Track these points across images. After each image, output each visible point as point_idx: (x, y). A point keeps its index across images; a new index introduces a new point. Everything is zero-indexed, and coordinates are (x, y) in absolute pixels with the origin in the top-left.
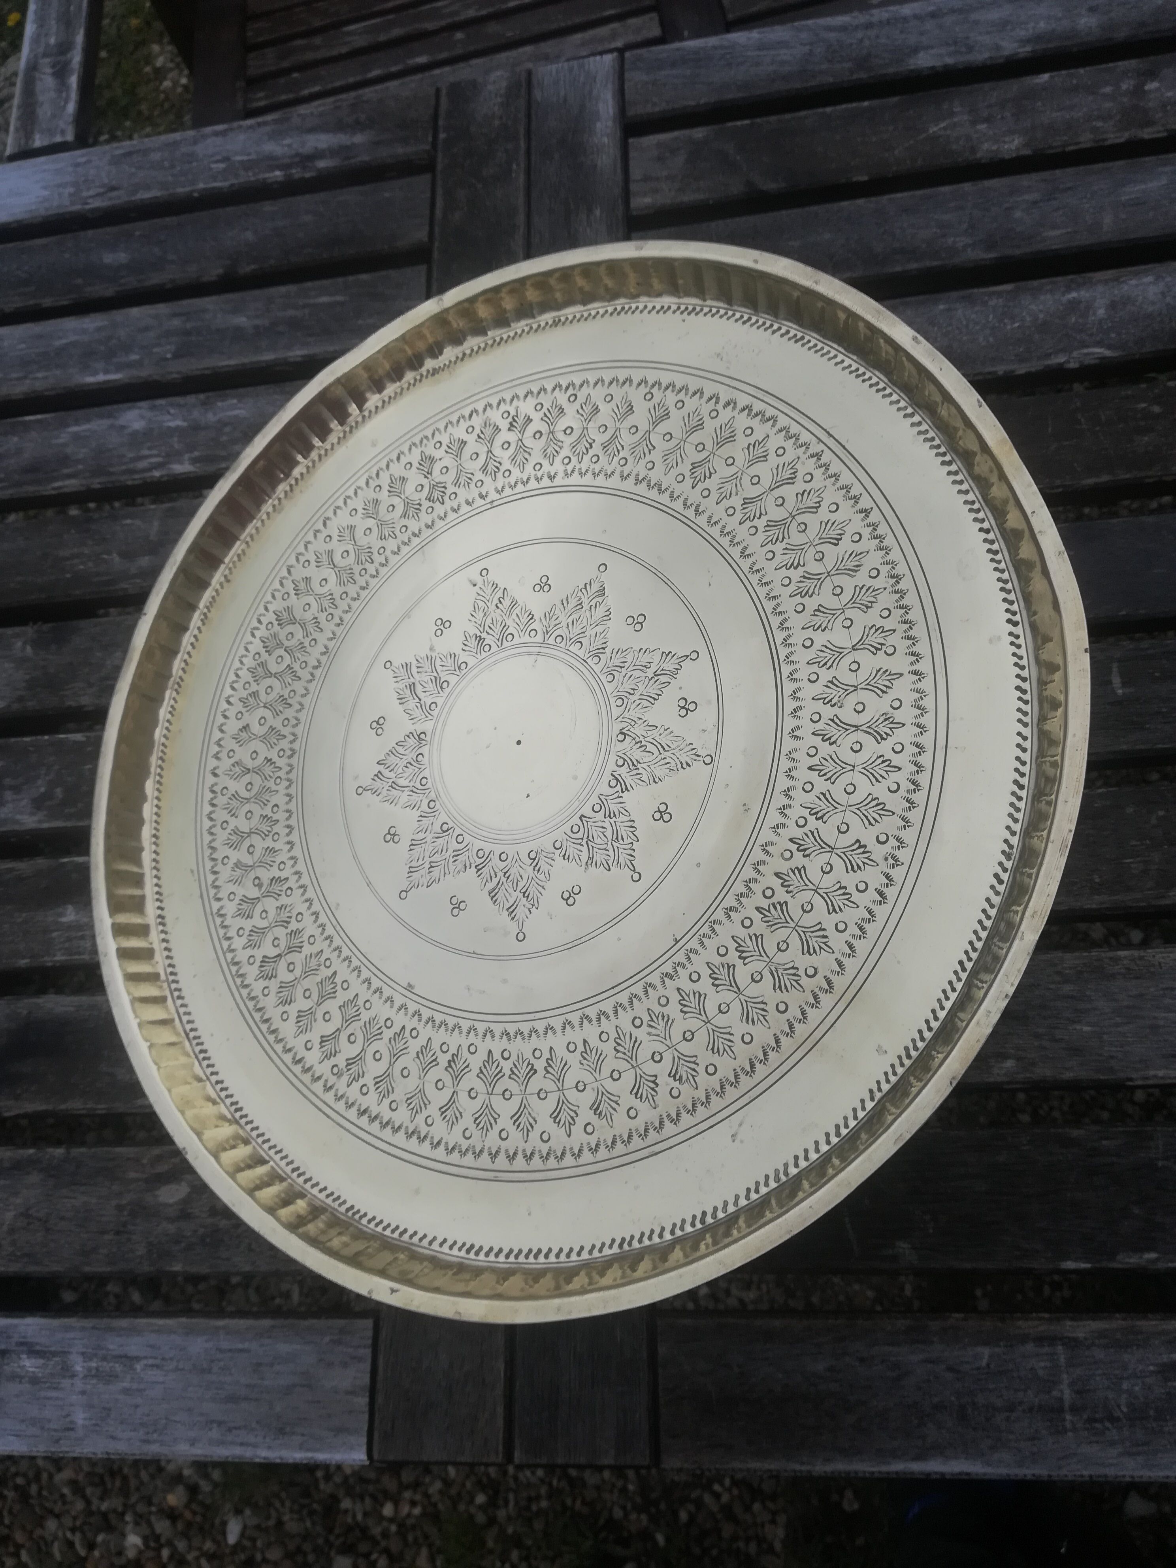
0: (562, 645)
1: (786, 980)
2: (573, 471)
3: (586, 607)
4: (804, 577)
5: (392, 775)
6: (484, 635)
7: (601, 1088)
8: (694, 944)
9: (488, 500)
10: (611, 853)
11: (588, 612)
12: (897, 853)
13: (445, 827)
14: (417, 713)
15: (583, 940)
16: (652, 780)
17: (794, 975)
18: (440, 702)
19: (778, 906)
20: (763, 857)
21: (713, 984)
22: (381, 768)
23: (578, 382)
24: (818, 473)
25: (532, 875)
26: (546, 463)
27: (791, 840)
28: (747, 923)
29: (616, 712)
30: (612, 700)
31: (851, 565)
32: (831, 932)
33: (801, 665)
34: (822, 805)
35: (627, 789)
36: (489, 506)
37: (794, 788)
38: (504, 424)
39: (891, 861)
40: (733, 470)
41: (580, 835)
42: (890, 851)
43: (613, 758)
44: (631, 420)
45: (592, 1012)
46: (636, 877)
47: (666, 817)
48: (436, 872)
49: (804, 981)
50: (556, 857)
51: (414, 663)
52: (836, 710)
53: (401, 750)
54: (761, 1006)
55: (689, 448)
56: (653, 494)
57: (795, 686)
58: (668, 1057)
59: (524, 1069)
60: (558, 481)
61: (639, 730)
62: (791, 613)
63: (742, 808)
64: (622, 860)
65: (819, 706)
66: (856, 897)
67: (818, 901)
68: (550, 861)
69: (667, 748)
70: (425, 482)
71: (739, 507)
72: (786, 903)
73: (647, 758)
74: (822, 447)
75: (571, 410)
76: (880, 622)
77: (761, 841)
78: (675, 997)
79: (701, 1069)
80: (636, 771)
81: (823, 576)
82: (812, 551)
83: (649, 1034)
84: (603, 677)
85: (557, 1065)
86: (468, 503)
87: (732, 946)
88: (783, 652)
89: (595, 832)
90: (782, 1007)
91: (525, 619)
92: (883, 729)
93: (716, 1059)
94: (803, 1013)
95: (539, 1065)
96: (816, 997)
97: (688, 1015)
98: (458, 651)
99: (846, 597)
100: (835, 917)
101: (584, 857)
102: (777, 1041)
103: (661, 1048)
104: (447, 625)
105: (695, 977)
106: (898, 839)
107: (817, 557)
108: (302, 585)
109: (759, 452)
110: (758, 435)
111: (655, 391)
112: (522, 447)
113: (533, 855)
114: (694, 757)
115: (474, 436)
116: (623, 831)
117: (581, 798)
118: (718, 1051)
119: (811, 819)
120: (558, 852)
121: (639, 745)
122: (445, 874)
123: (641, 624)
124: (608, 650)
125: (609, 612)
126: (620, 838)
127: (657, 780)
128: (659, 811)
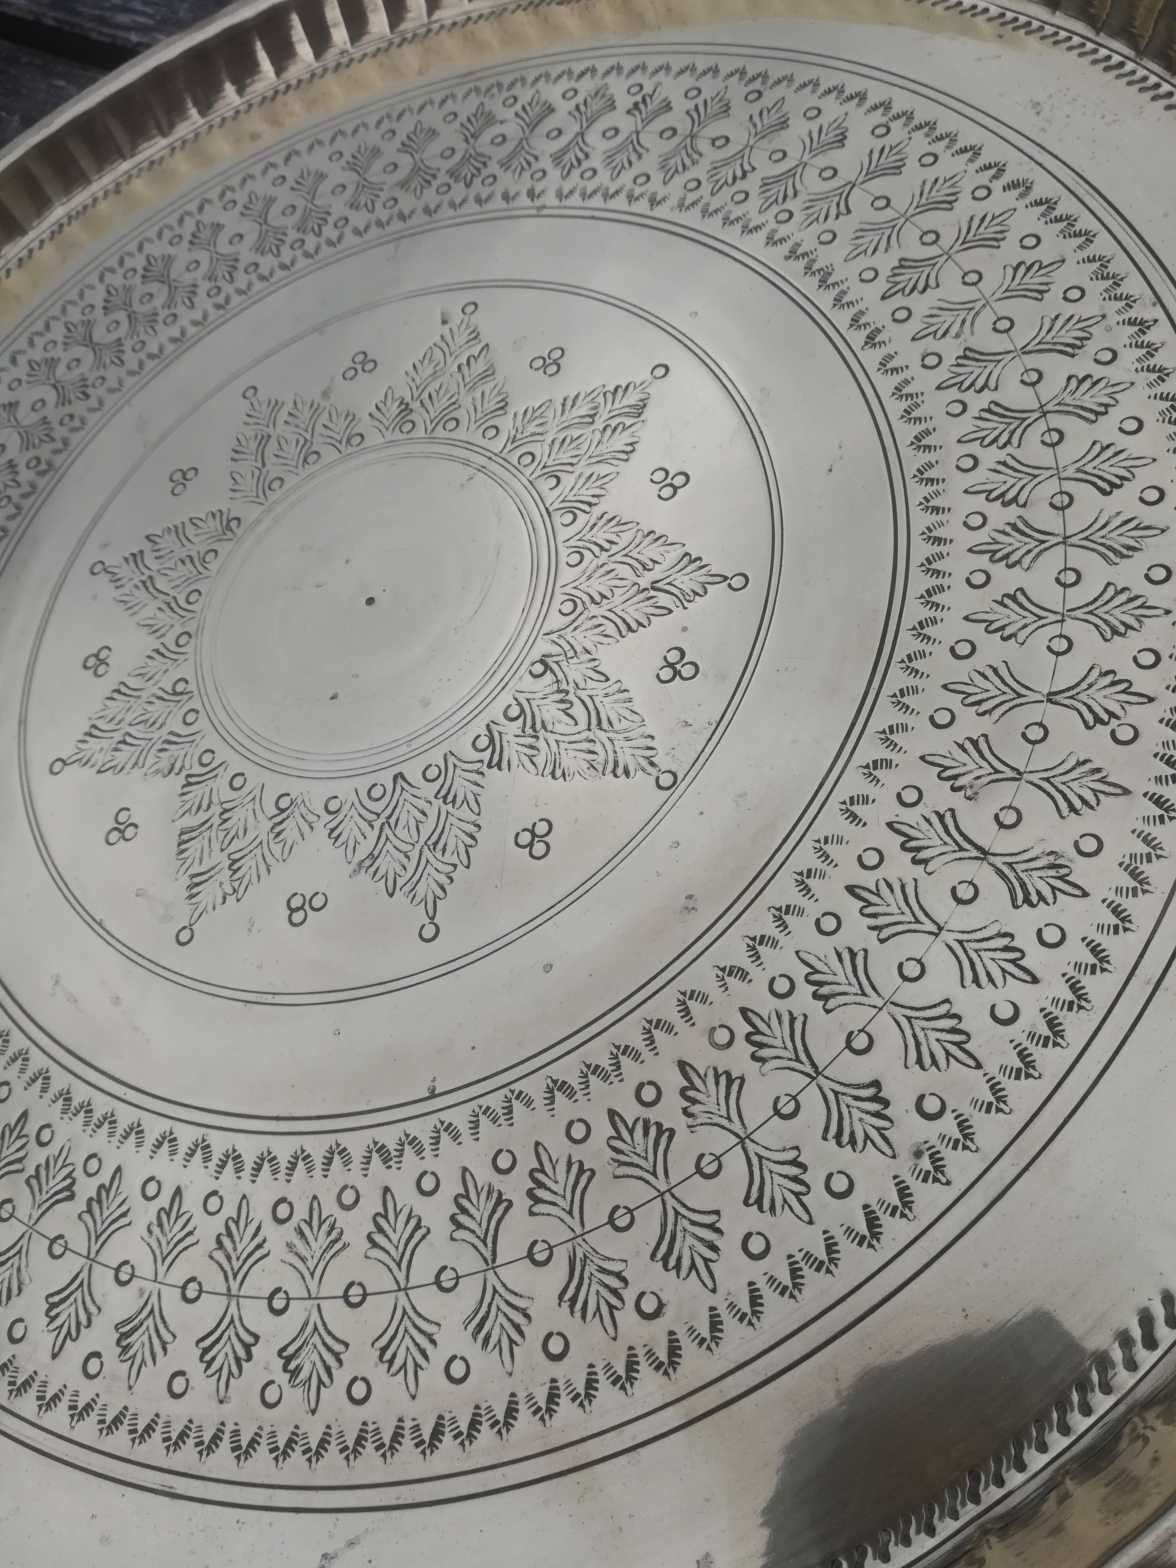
0: (527, 471)
1: (592, 1293)
2: (693, 204)
3: (599, 425)
4: (1014, 527)
5: (154, 566)
6: (415, 405)
7: (154, 1300)
8: (460, 1118)
9: (538, 203)
10: (411, 867)
11: (598, 435)
12: (947, 1153)
13: (180, 687)
14: (248, 484)
15: (278, 999)
16: (549, 768)
17: (614, 1292)
18: (290, 480)
19: (653, 1131)
20: (673, 1016)
21: (453, 1218)
22: (147, 546)
23: (774, 75)
24: (1129, 357)
25: (263, 837)
26: (657, 177)
27: (744, 1011)
28: (578, 1131)
29: (555, 621)
30: (559, 598)
31: (1117, 541)
32: (730, 1244)
33: (932, 687)
34: (841, 973)
35: (499, 766)
36: (534, 212)
37: (801, 912)
38: (624, 101)
39: (926, 1164)
40: (971, 293)
41: (377, 807)
42: (934, 1141)
43: (506, 698)
44: (835, 157)
45: (219, 1143)
46: (429, 932)
47: (539, 848)
48: (125, 755)
49: (627, 1317)
50: (319, 826)
51: (289, 407)
52: (957, 800)
53: (190, 531)
54: (518, 1318)
55: (910, 234)
56: (809, 286)
57: (898, 718)
58: (297, 1312)
59: (57, 1182)
60: (661, 211)
61: (575, 671)
62: (957, 583)
63: (682, 902)
64: (421, 889)
65: (928, 778)
66: (817, 1198)
67: (735, 1163)
68: (305, 827)
69: (605, 725)
70: (461, 147)
71: (949, 359)
72: (672, 1132)
73: (564, 725)
74: (1159, 313)
75: (741, 111)
76: (1127, 671)
77: (685, 983)
78: (371, 1204)
79: (342, 1377)
80: (530, 741)
81: (1053, 540)
82: (1053, 486)
83: (290, 1246)
84: (564, 552)
85: (111, 1208)
86: (506, 197)
87: (527, 1162)
88: (907, 644)
89: (406, 815)
90: (556, 1346)
91: (491, 405)
92: (1037, 883)
93: (378, 1374)
94: (591, 1384)
95: (86, 1188)
96: (631, 1365)
97: (376, 1253)
98: (362, 415)
99: (1078, 596)
100: (753, 1219)
101: (363, 850)
102: (511, 1412)
103: (296, 1289)
104: (370, 366)
105: (428, 1184)
106: (963, 1125)
107: (1057, 501)
108: (206, 233)
109: (1034, 280)
110: (1046, 253)
111: (896, 126)
112: (635, 145)
113: (284, 803)
114: (645, 763)
115: (571, 105)
116: (453, 838)
117: (415, 744)
118: (391, 1362)
119: (805, 991)
120: (327, 818)
121: (561, 696)
122: (136, 764)
123: (675, 489)
124: (597, 511)
125: (632, 448)
126: (440, 846)
127: (558, 773)
128: (532, 832)
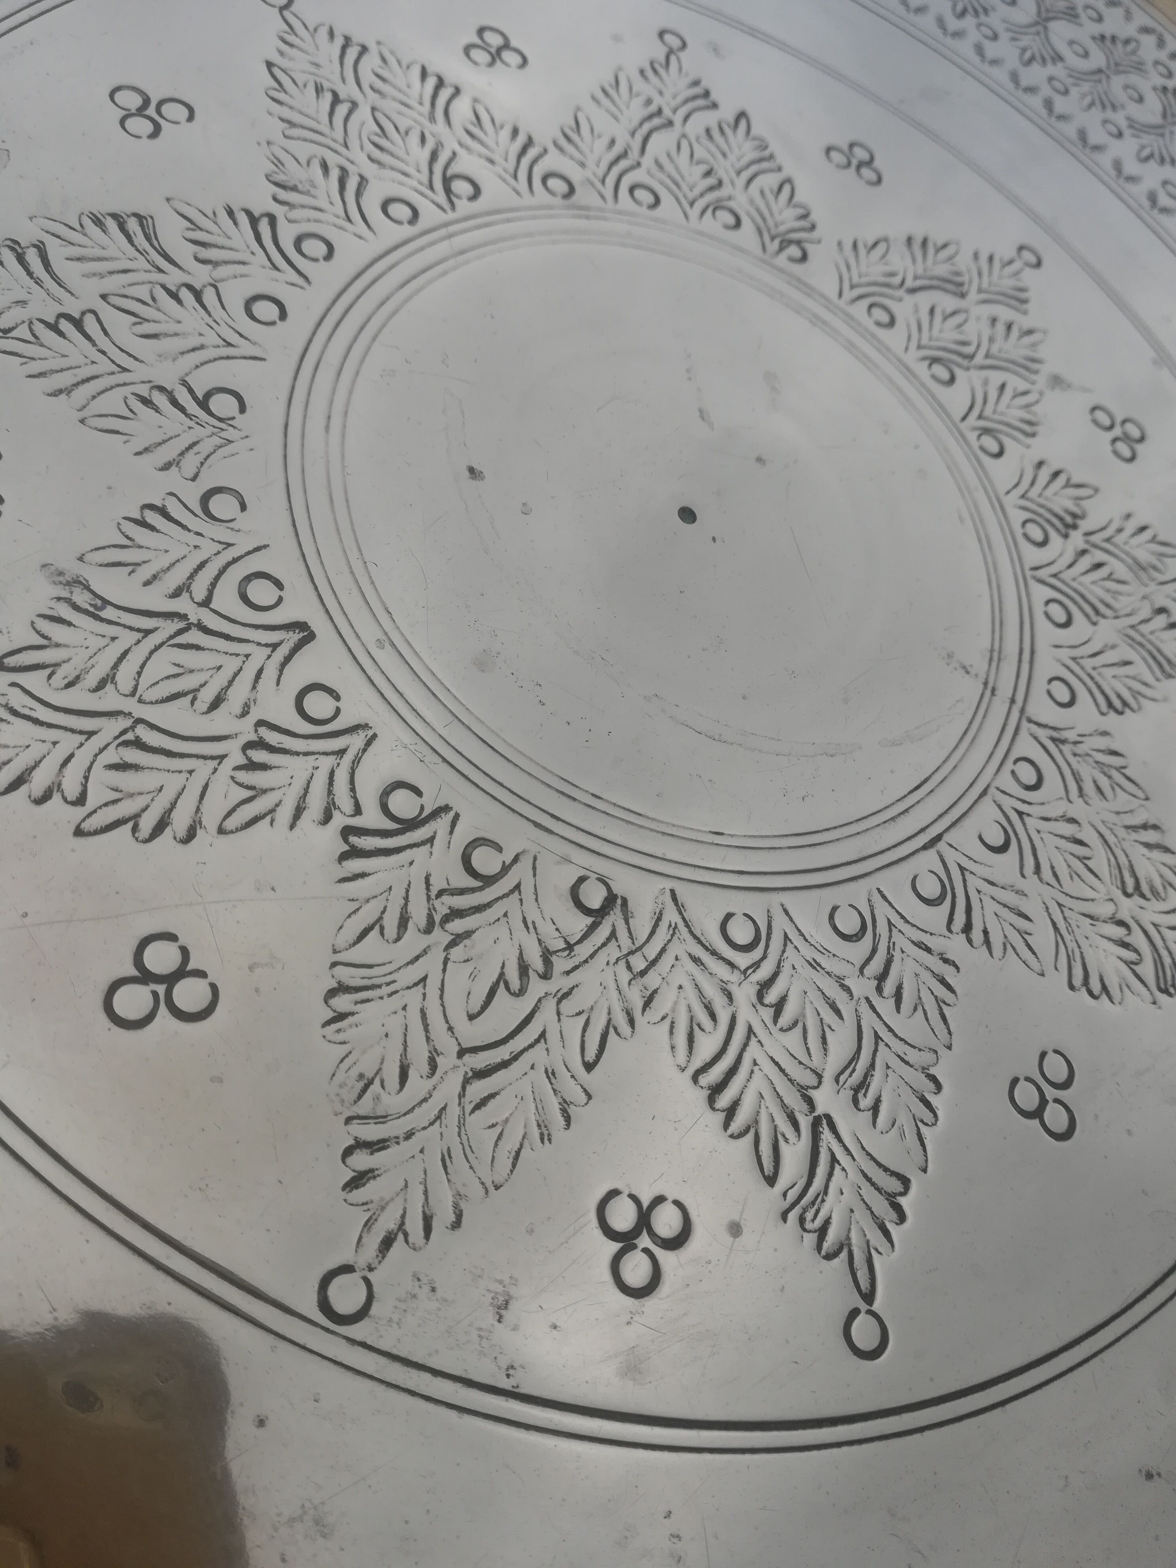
3: (1127, 907)
5: (693, 128)
11: (1107, 910)
13: (461, 187)
14: (872, 268)
22: (727, 113)
25: (140, 372)
30: (756, 905)
35: (354, 853)
43: (514, 836)
47: (136, 1001)
48: (309, 105)
50: (173, 480)
61: (599, 981)
68: (168, 452)
69: (478, 1089)
73: (465, 984)
80: (418, 914)
84: (858, 893)
89: (209, 665)
91: (1112, 682)
98: (1039, 448)
104: (1124, 451)
113: (223, 405)
114: (387, 1222)
116: (156, 781)
117: (385, 657)
120: (192, 495)
121: (536, 962)
122: (291, 124)
123: (1037, 1114)
124: (955, 947)
126: (132, 755)
127: (342, 1003)
128: (181, 973)
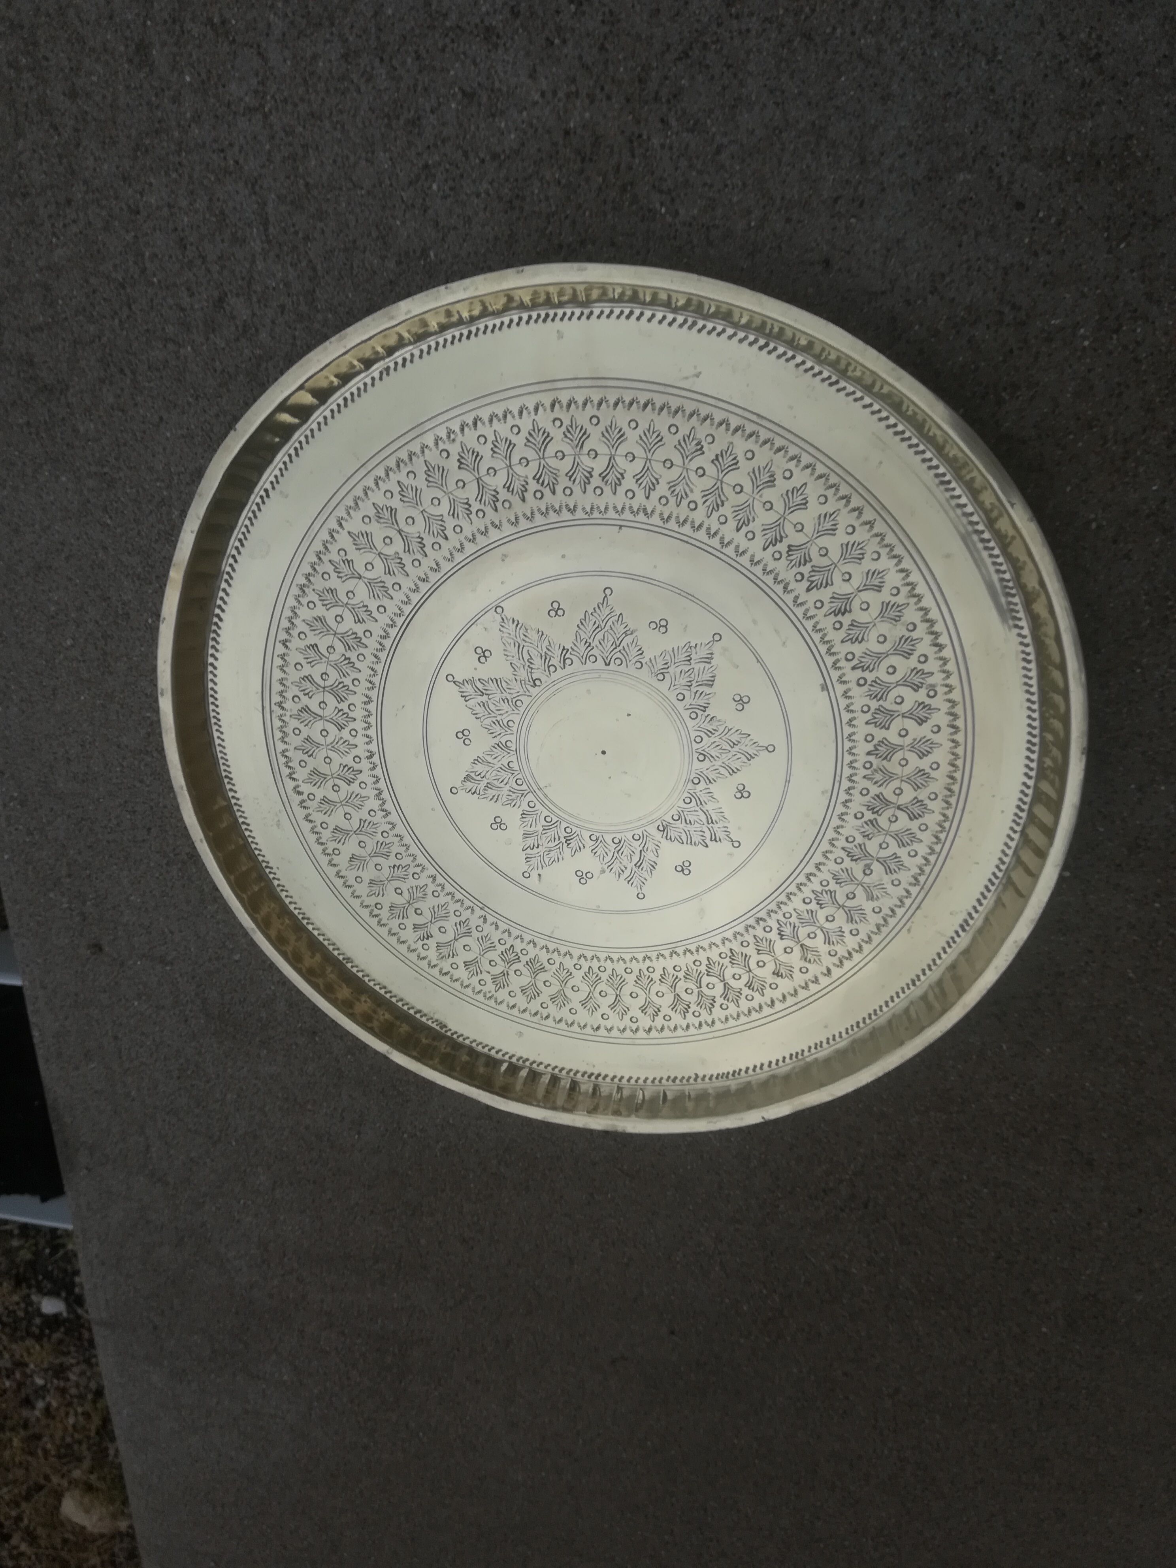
0: (520, 776)
1: (577, 434)
2: (418, 866)
3: (485, 781)
4: (349, 648)
5: (705, 829)
6: (563, 840)
7: (756, 491)
8: (611, 514)
9: (483, 913)
10: (610, 623)
11: (488, 776)
12: (444, 437)
13: (701, 757)
14: (651, 846)
15: (679, 592)
16: (544, 637)
17: (569, 431)
18: (629, 836)
19: (541, 481)
20: (522, 520)
21: (623, 478)
22: (708, 841)
23: (367, 911)
24: (289, 695)
25: (673, 666)
26: (429, 891)
27: (496, 510)
28: (568, 492)
29: (526, 700)
30: (522, 709)
31: (319, 625)
32: (524, 433)
33: (396, 601)
34: (460, 510)
35: (564, 649)
36: (486, 909)
37: (466, 538)
38: (432, 943)
39: (452, 436)
40: (331, 754)
41: (619, 655)
42: (447, 443)
43: (554, 676)
44: (359, 851)
45: (715, 542)
46: (608, 592)
47: (556, 605)
48: (735, 738)
49: (566, 422)
50: (646, 659)
51: (623, 877)
52: (402, 555)
53: (684, 837)
54: (606, 434)
55: (343, 795)
56: (385, 795)
57: (411, 595)
58: (694, 465)
59: (796, 556)
60: (431, 871)
61: (523, 674)
62: (375, 637)
63: (506, 560)
64: (607, 611)
65: (409, 568)
66: (491, 438)
67: (515, 460)
68: (653, 661)
69: (517, 645)
70: (511, 973)
71: (347, 730)
72: (534, 478)
73: (534, 653)
74: (274, 707)
75: (386, 902)
76: (334, 575)
77: (514, 530)
78: (654, 496)
79: (679, 436)
80: (549, 653)
81: (339, 636)
82: (332, 657)
83: (692, 491)
84: (515, 729)
85: (770, 535)
86: (497, 927)
87: (590, 488)
88: (399, 621)
89: (608, 645)
90: (595, 421)
91: (529, 819)
92: (387, 515)
93: (664, 432)
94: (585, 404)
95: (782, 547)
96: (569, 405)
97: (657, 477)
98: (588, 850)
99: (338, 610)
100: (514, 439)
101: (628, 639)
102: (616, 404)
103: (692, 475)
104: (579, 874)
105: (630, 494)
106: (437, 444)
107: (332, 651)
109: (308, 746)
110: (300, 755)
111: (330, 851)
112: (434, 918)
113: (661, 677)
114: (506, 621)
115: (455, 959)
116: (590, 627)
117: (596, 675)
118: (658, 435)
119: (474, 510)
120: (643, 661)
121: (532, 666)
122: (730, 730)
123: (462, 732)
124: (496, 740)
125: (476, 761)
126: (596, 626)
127: (540, 633)
128: (557, 614)
